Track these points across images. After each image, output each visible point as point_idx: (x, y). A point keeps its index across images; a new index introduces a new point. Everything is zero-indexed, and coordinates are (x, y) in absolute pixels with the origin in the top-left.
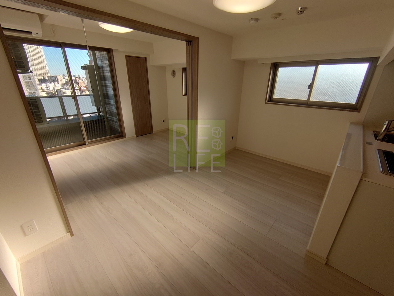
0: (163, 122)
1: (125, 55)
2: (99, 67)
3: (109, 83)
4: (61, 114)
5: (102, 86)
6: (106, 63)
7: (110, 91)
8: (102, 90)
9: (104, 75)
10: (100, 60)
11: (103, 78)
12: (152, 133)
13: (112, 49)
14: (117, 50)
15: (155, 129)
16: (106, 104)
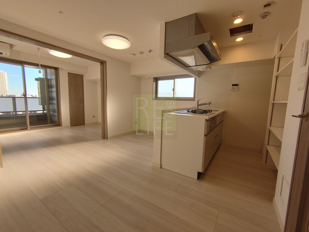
0: (94, 117)
1: (68, 72)
2: (48, 80)
3: (54, 89)
4: (11, 110)
5: (49, 92)
6: (54, 77)
7: (54, 95)
8: (49, 94)
9: (51, 85)
10: (50, 75)
11: (50, 87)
12: (84, 124)
13: (59, 68)
14: (62, 69)
15: (86, 122)
16: (50, 104)
